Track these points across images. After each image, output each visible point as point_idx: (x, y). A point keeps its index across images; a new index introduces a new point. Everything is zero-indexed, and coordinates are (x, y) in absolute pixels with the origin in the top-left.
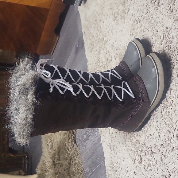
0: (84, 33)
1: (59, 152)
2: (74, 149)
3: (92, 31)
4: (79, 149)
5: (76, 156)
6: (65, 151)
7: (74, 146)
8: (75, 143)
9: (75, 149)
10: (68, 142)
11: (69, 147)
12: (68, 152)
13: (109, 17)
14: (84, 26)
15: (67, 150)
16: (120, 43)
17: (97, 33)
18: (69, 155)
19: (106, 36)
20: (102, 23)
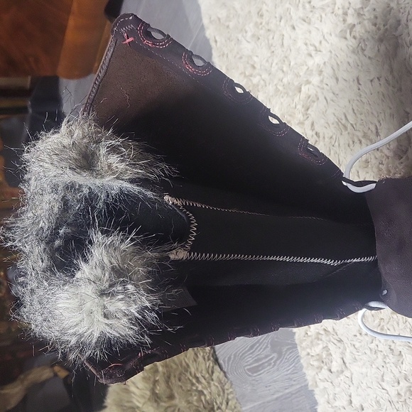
0: (213, 44)
1: (169, 377)
2: (216, 384)
4: (232, 384)
5: (225, 403)
6: (189, 385)
7: (213, 372)
8: (216, 361)
9: (220, 382)
10: (195, 361)
11: (199, 375)
12: (197, 387)
13: (317, 15)
14: (211, 22)
15: (194, 381)
16: (378, 125)
17: (270, 61)
18: (203, 398)
19: (308, 82)
20: (289, 29)
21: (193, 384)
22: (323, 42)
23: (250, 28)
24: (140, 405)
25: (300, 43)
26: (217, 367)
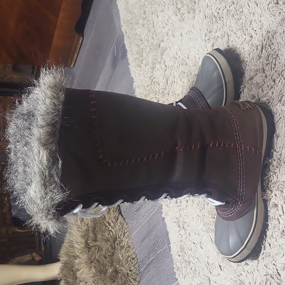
0: (125, 34)
1: (95, 228)
2: (119, 224)
3: (138, 31)
4: (127, 224)
5: (123, 235)
6: (104, 227)
7: (118, 219)
8: (120, 213)
9: (121, 223)
10: (109, 213)
11: (110, 221)
12: (109, 228)
13: (167, 7)
14: (124, 22)
15: (107, 225)
16: (189, 53)
17: (148, 35)
18: (111, 233)
19: (163, 41)
20: (156, 17)
21: (106, 227)
22: (169, 20)
23: (141, 21)
24: (79, 254)
25: (160, 23)
26: (120, 216)
